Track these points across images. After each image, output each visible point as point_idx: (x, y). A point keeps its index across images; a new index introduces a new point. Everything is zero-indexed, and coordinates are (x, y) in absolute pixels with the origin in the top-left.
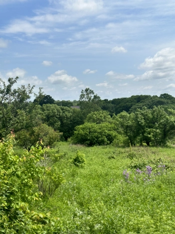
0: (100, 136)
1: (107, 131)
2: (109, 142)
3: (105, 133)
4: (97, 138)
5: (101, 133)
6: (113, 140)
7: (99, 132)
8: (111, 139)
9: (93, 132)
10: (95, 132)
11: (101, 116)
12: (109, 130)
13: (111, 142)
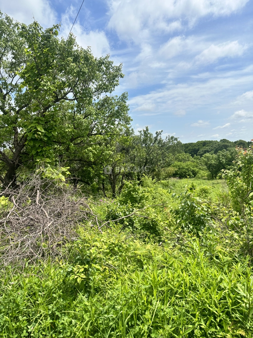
0: (187, 171)
1: (191, 168)
2: (193, 176)
3: (191, 169)
4: (185, 172)
5: (187, 169)
6: (196, 174)
7: (186, 169)
8: (195, 174)
9: (182, 168)
10: (183, 169)
11: (185, 157)
12: (193, 167)
13: (195, 176)
